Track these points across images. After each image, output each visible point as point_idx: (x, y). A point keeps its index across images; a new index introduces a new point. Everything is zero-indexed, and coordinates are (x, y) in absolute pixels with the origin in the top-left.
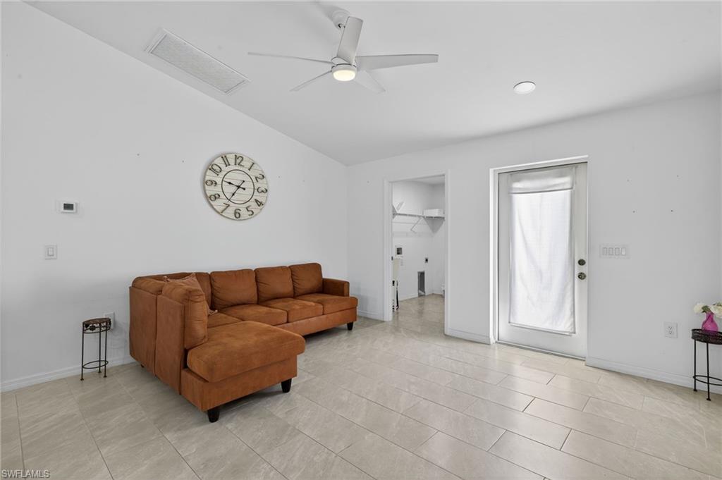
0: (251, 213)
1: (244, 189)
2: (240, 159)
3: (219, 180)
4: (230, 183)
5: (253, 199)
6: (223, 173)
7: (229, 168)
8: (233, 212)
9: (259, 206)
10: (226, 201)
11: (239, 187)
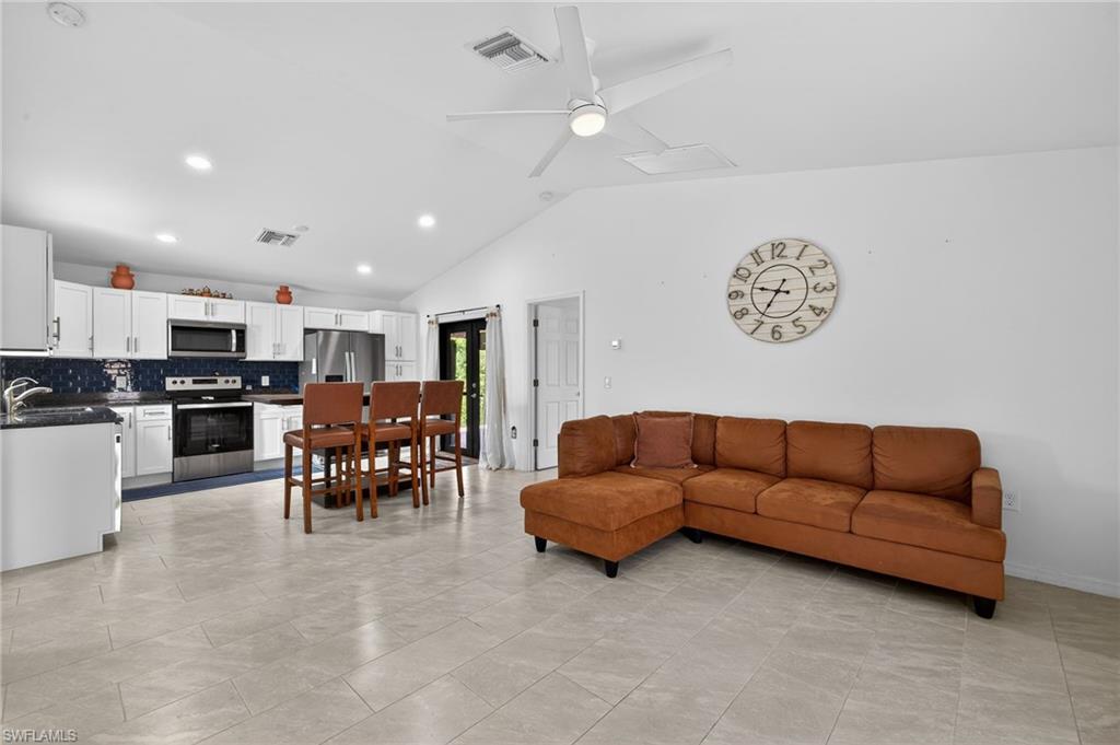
0: (801, 329)
1: (788, 292)
2: (781, 247)
3: (746, 289)
4: (762, 289)
5: (805, 306)
6: (753, 277)
7: (763, 267)
8: (770, 331)
9: (818, 315)
10: (758, 316)
11: (777, 291)
